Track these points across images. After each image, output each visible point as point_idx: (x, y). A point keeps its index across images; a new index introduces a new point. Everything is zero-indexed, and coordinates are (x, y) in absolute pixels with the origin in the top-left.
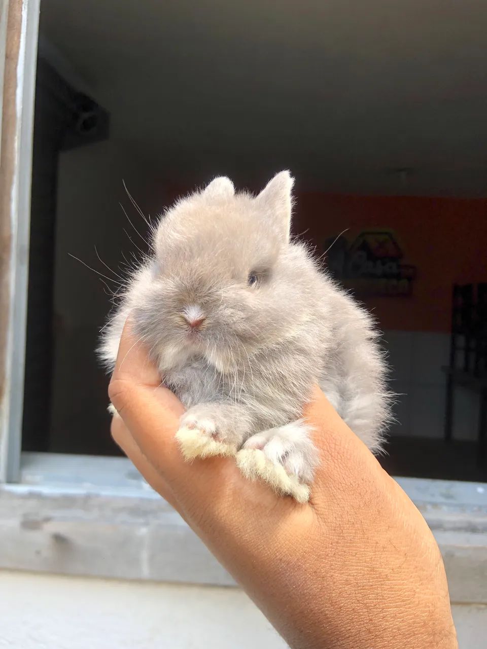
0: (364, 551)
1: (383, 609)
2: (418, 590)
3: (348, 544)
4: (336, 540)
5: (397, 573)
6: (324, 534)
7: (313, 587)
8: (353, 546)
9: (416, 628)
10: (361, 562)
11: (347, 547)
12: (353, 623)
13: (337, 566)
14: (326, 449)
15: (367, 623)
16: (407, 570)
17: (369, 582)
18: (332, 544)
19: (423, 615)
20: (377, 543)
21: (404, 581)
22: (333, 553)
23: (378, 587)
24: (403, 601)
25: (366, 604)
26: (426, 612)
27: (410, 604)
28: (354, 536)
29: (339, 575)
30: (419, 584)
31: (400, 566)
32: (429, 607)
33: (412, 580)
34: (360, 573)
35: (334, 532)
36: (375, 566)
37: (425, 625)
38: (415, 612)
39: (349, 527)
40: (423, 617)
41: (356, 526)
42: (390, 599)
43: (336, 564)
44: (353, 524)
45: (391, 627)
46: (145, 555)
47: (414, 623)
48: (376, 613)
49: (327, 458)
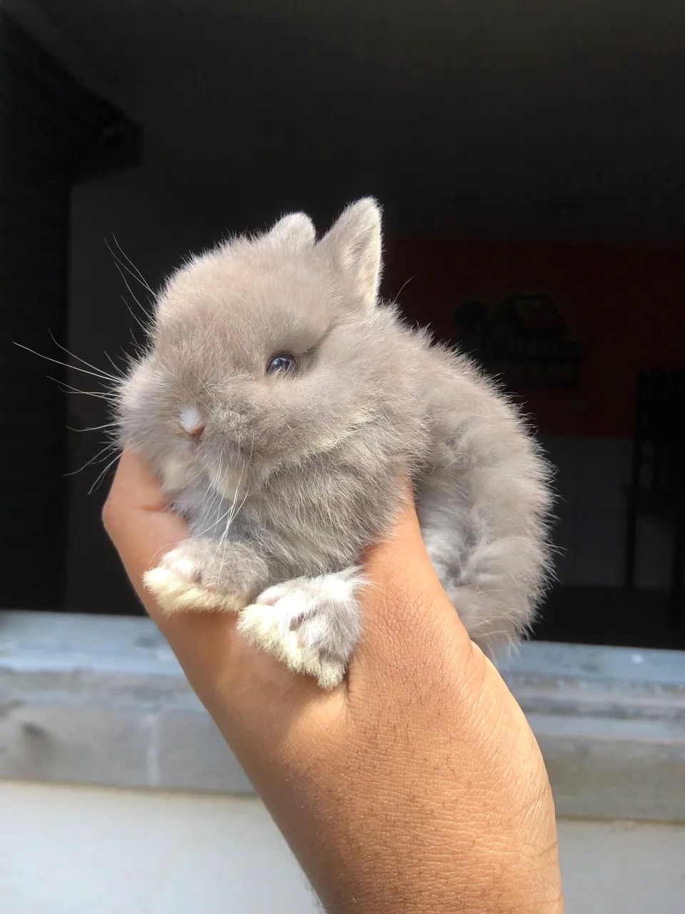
0: (404, 769)
1: (421, 860)
2: (480, 840)
3: (382, 756)
4: (365, 748)
5: (450, 810)
6: (349, 736)
7: (324, 811)
8: (389, 760)
9: (468, 897)
10: (397, 784)
11: (379, 759)
12: (375, 873)
13: (359, 785)
14: (382, 613)
15: (394, 877)
16: (467, 807)
17: (404, 816)
18: (357, 753)
19: (483, 879)
20: (426, 760)
21: (459, 823)
22: (357, 766)
23: (416, 827)
24: (454, 853)
25: (396, 848)
26: (488, 875)
27: (462, 859)
28: (392, 746)
29: (362, 800)
30: (482, 831)
31: (456, 800)
32: (494, 869)
33: (473, 823)
34: (394, 801)
35: (363, 734)
36: (416, 793)
37: (484, 894)
38: (469, 874)
39: (388, 731)
40: (482, 882)
41: (398, 730)
42: (432, 847)
43: (360, 783)
44: (394, 727)
45: (430, 890)
46: (152, 753)
47: (465, 889)
48: (409, 865)
49: (380, 626)
